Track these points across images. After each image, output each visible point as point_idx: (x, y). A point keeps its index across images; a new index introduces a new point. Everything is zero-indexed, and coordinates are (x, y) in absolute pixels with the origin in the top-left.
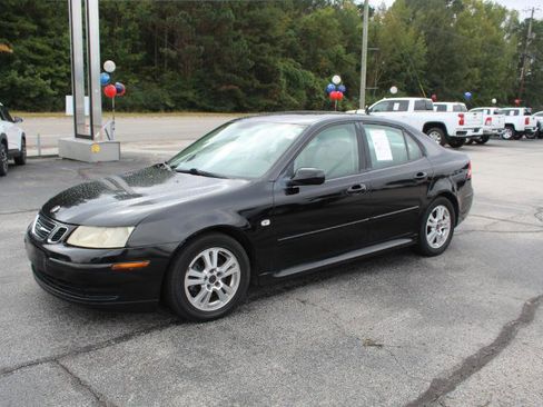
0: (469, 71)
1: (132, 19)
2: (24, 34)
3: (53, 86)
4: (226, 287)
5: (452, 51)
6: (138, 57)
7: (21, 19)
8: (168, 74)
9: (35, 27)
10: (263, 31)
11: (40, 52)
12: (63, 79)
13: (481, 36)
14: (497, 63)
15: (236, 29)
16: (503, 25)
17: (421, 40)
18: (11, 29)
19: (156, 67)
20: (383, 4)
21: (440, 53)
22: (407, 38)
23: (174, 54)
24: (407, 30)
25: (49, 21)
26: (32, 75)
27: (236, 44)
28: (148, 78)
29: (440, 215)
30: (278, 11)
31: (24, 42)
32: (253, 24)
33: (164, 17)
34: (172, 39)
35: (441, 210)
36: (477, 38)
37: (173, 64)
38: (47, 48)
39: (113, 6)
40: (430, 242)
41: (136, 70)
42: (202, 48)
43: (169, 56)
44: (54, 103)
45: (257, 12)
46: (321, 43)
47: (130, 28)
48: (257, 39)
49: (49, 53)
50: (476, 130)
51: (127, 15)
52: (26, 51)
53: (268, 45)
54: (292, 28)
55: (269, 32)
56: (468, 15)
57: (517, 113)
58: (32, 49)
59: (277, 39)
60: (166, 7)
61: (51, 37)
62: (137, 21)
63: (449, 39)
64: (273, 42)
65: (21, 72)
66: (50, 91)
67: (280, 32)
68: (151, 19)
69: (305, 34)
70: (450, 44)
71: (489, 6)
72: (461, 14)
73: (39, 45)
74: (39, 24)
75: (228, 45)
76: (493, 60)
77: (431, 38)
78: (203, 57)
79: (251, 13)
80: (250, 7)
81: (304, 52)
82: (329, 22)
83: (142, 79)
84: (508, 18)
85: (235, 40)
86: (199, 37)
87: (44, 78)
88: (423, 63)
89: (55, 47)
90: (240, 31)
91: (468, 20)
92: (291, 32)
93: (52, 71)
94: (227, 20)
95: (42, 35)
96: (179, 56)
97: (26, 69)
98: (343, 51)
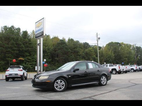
0: (125, 59)
1: (49, 52)
2: (27, 56)
3: (32, 66)
4: (62, 87)
5: (120, 55)
6: (50, 60)
7: (26, 53)
8: (57, 64)
9: (29, 54)
10: (77, 53)
11: (29, 59)
12: (34, 65)
13: (126, 51)
14: (131, 57)
15: (71, 53)
16: (131, 48)
17: (113, 53)
18: (24, 55)
19: (54, 62)
20: (103, 46)
21: (117, 55)
22: (110, 53)
23: (58, 59)
24: (109, 51)
25: (32, 53)
26: (28, 64)
27: (71, 56)
28: (52, 64)
29: (104, 78)
30: (80, 49)
31: (26, 57)
32: (75, 52)
33: (56, 52)
34: (57, 56)
35: (104, 77)
36: (125, 51)
37: (58, 62)
38: (31, 59)
39: (45, 50)
40: (102, 83)
41: (50, 63)
42: (64, 58)
43: (57, 60)
44: (32, 70)
45: (76, 49)
46: (90, 55)
47: (49, 54)
48: (76, 55)
49: (31, 60)
50: (123, 70)
51: (48, 51)
52: (27, 59)
53: (78, 56)
54: (83, 52)
55: (78, 53)
56: (123, 47)
57: (134, 66)
58: (28, 59)
59: (81, 55)
60: (56, 49)
61: (32, 56)
62: (50, 52)
63: (119, 52)
64: (79, 56)
65: (25, 64)
66: (31, 68)
67: (81, 53)
68: (53, 52)
69: (87, 54)
70: (119, 53)
71: (127, 45)
72: (121, 47)
73: (29, 58)
74: (30, 54)
75: (69, 57)
76: (130, 56)
77: (115, 52)
78: (64, 59)
79: (74, 50)
80: (74, 48)
81: (87, 57)
82: (92, 50)
83: (51, 65)
84: (132, 47)
85: (71, 55)
86: (63, 55)
87: (30, 65)
88: (114, 58)
89: (33, 58)
90: (72, 54)
91: (123, 48)
92: (83, 53)
93: (32, 63)
94: (69, 51)
95: (30, 56)
96: (59, 60)
97: (26, 63)
98: (95, 57)
